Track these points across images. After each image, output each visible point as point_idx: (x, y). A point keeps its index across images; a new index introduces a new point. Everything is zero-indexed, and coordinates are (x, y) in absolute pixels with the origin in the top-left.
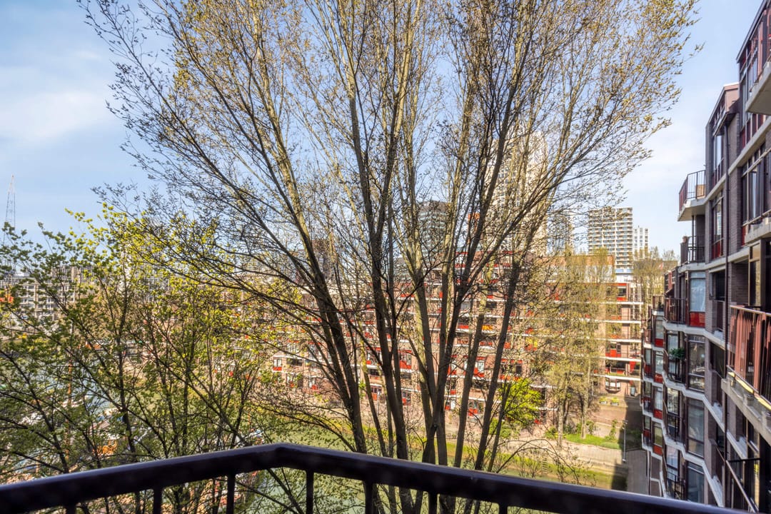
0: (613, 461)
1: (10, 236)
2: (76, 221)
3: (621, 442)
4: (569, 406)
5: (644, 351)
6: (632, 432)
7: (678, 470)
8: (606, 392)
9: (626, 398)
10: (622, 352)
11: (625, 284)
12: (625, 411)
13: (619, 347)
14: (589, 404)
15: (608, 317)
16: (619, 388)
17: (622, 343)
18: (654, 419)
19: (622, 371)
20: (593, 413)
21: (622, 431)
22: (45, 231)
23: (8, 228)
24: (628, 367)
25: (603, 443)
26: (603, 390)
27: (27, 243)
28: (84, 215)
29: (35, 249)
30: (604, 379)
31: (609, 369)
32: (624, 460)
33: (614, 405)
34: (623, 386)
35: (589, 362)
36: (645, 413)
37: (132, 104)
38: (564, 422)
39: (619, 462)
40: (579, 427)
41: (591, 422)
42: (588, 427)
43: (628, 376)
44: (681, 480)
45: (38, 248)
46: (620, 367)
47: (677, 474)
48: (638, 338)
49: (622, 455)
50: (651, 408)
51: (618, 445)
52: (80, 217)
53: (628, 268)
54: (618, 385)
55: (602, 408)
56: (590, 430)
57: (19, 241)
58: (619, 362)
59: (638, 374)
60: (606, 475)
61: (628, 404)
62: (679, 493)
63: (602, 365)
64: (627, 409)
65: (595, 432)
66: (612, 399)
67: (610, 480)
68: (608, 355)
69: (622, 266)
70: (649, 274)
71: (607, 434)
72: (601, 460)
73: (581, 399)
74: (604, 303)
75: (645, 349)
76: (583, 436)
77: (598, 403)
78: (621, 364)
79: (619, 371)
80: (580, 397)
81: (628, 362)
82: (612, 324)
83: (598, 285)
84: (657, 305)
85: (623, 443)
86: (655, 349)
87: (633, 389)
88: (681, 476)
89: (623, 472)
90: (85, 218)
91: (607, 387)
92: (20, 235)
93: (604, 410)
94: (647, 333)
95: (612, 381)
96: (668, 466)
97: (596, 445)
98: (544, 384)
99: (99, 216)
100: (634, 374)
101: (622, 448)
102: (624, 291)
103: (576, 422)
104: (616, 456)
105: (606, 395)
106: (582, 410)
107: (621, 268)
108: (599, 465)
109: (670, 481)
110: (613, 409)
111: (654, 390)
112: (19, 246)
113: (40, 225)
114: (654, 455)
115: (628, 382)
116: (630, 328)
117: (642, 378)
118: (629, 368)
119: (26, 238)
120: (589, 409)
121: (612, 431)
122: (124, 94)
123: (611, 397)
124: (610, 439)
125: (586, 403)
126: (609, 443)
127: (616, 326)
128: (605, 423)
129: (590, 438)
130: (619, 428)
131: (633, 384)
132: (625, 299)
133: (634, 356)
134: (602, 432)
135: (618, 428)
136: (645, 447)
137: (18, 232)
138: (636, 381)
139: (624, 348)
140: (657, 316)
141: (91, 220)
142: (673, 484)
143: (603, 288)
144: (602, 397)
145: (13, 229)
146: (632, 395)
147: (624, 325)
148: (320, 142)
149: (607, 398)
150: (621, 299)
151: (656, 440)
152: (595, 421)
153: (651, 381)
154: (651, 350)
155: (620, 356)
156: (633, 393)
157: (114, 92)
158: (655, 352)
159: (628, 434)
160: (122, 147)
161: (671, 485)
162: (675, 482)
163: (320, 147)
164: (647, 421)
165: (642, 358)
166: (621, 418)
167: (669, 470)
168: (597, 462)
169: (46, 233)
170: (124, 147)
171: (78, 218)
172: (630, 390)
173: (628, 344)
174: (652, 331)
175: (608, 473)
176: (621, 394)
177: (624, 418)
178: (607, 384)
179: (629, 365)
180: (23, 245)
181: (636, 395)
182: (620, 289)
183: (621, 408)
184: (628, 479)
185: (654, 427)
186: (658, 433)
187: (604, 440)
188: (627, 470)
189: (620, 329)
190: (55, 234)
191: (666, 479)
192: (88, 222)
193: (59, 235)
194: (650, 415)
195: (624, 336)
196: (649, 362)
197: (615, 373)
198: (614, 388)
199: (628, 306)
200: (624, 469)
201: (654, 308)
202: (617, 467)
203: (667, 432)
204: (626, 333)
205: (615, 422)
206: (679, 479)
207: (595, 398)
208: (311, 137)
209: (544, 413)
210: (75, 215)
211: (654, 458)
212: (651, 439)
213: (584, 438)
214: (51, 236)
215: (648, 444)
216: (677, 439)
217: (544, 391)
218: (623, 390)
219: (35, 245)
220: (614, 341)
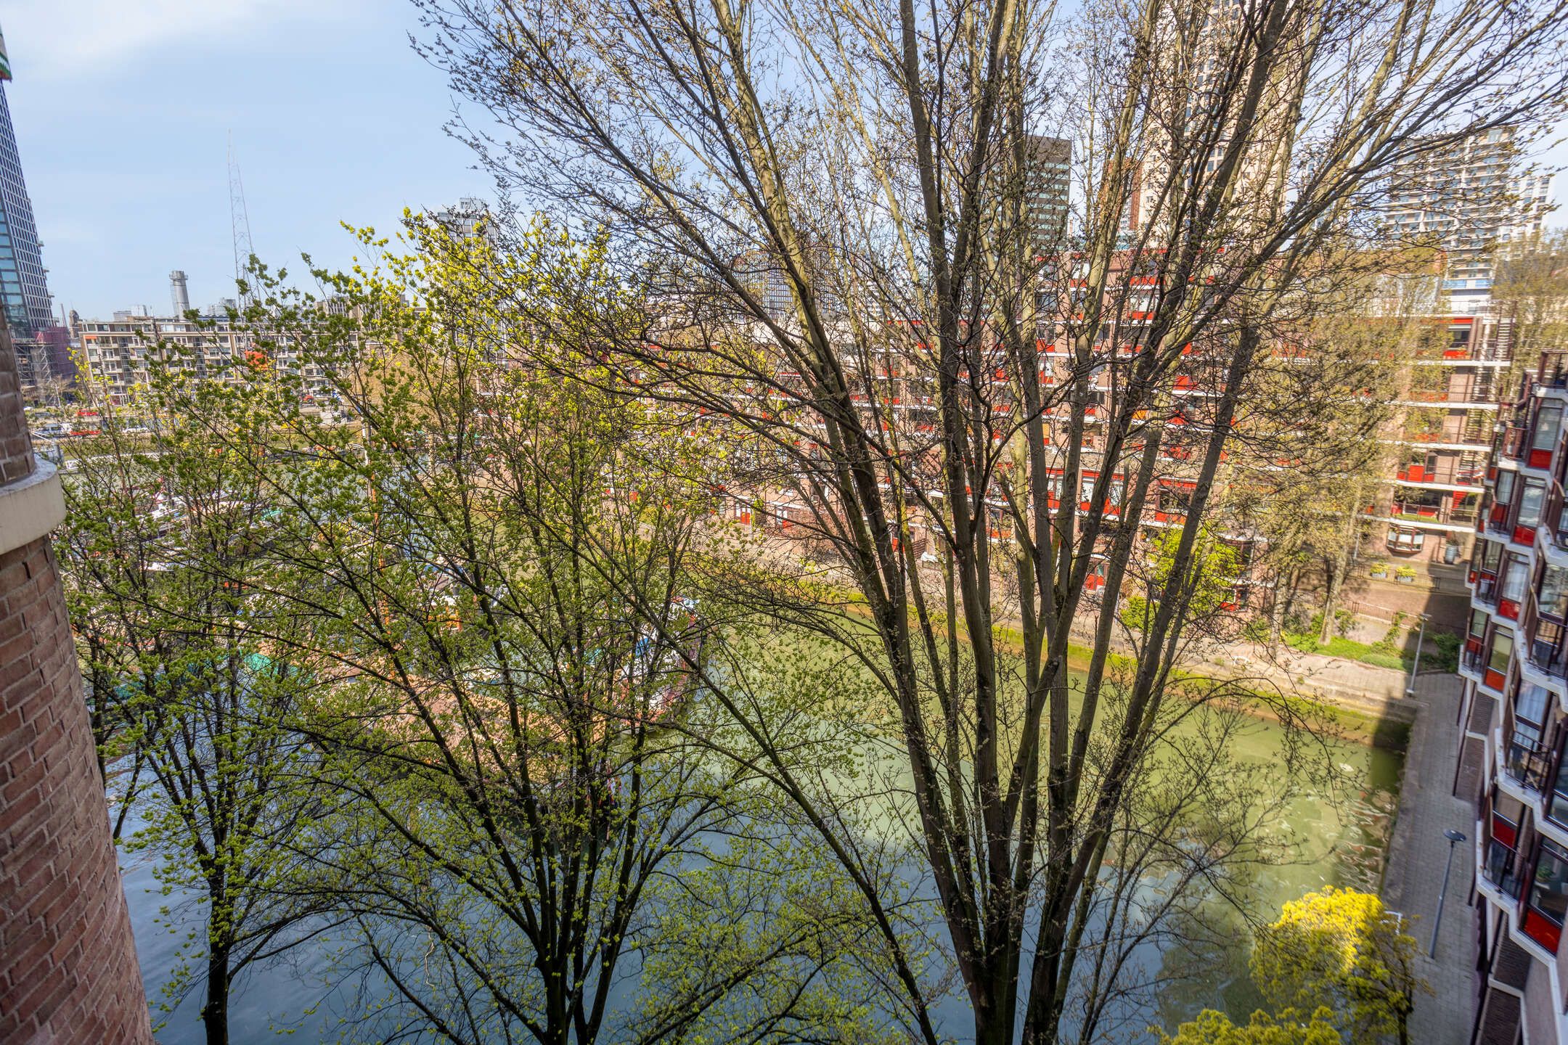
0: (1383, 691)
1: (262, 281)
2: (361, 243)
3: (1407, 655)
4: (1298, 579)
5: (1494, 473)
6: (1436, 637)
7: (1543, 730)
8: (1386, 553)
9: (1433, 567)
10: (1438, 471)
11: (1469, 320)
12: (1426, 594)
13: (1432, 461)
14: (1346, 577)
15: (1415, 396)
16: (1418, 546)
17: (1439, 452)
18: (1496, 619)
19: (1433, 511)
20: (1352, 596)
21: (1413, 635)
22: (315, 269)
23: (257, 266)
24: (1447, 505)
25: (1368, 657)
26: (1380, 547)
27: (289, 292)
28: (373, 232)
29: (305, 304)
30: (1385, 528)
31: (1400, 508)
32: (1409, 691)
33: (1403, 581)
34: (1430, 543)
35: (1358, 495)
36: (1477, 604)
37: (456, 33)
38: (1286, 611)
39: (1398, 694)
40: (1318, 623)
41: (1344, 614)
42: (1338, 622)
43: (1443, 523)
44: (1545, 750)
45: (308, 302)
46: (1430, 502)
47: (1537, 738)
48: (1483, 442)
49: (1407, 681)
50: (1495, 594)
51: (1399, 662)
52: (367, 235)
53: (1480, 276)
54: (1418, 540)
55: (1374, 586)
56: (1342, 629)
57: (277, 289)
58: (1429, 491)
59: (1468, 519)
60: (1366, 718)
61: (1435, 579)
62: (1534, 773)
63: (1386, 497)
64: (1431, 590)
65: (1351, 633)
66: (1401, 568)
67: (1371, 727)
68: (1401, 476)
69: (1464, 272)
70: (1539, 292)
71: (1379, 639)
72: (1359, 689)
73: (1328, 566)
74: (1411, 363)
75: (1501, 471)
76: (1324, 639)
77: (1366, 575)
78: (1430, 497)
79: (1425, 511)
80: (1326, 561)
81: (1449, 494)
82: (1424, 411)
83: (1401, 324)
84: (1549, 372)
85: (1412, 659)
86: (1525, 471)
87: (1452, 549)
88: (1546, 742)
89: (1405, 714)
90: (376, 239)
91: (1390, 542)
92: (277, 279)
93: (1378, 592)
94: (1511, 437)
95: (1405, 532)
96: (1519, 718)
97: (1350, 658)
98: (1249, 533)
99: (399, 236)
100: (1458, 518)
101: (1409, 669)
102: (1465, 335)
103: (1313, 611)
104: (1393, 681)
105: (1384, 559)
106: (1329, 590)
107: (1461, 277)
108: (1354, 697)
109: (1518, 750)
110: (1396, 589)
111: (1508, 559)
112: (278, 298)
113: (306, 258)
114: (1482, 688)
115: (1442, 533)
116: (1465, 418)
117: (1480, 529)
118: (1450, 506)
119: (287, 284)
120: (1344, 587)
121: (1390, 634)
122: (441, 14)
123: (1399, 565)
124: (1384, 648)
125: (1339, 574)
126: (1381, 657)
127: (1433, 416)
128: (1378, 616)
129: (1339, 644)
130: (1408, 627)
131: (1454, 540)
132: (1464, 353)
133: (1465, 480)
134: (1369, 632)
135: (1405, 627)
136: (1464, 672)
137: (272, 273)
138: (1462, 534)
139: (1443, 464)
140: (1543, 399)
141: (387, 241)
142: (1526, 755)
143: (1415, 330)
144: (1376, 564)
145: (265, 268)
146: (1447, 562)
147: (1453, 412)
148: (822, 66)
149: (1387, 566)
150: (1453, 355)
151: (1493, 660)
152: (1355, 612)
153: (1504, 540)
154: (1515, 473)
155: (1431, 480)
156: (1450, 557)
157: (421, 12)
158: (1524, 478)
159: (1427, 641)
160: (446, 129)
161: (1518, 756)
162: (1531, 753)
163: (822, 76)
164: (1480, 620)
165: (1487, 488)
166: (1416, 610)
167: (1520, 728)
168: (1350, 691)
169: (317, 274)
170: (450, 128)
171: (364, 238)
172: (1445, 551)
173: (1455, 453)
174: (1524, 432)
175: (1370, 714)
176: (1423, 558)
177: (1421, 610)
178: (1392, 536)
179: (1451, 500)
180: (284, 296)
181: (1457, 561)
182: (1455, 332)
183: (1418, 587)
184: (1414, 728)
185: (1493, 635)
186: (1501, 646)
187: (1370, 650)
188: (1414, 711)
189: (1441, 423)
190: (332, 273)
191: (1509, 744)
192: (381, 245)
193: (340, 276)
194: (1491, 610)
195: (1448, 436)
196: (1504, 498)
197: (1415, 515)
198: (1408, 545)
199: (1470, 370)
200: (1407, 709)
201: (1541, 379)
202: (1391, 704)
203: (1530, 654)
204: (1455, 430)
205: (1399, 616)
206: (1540, 747)
207: (1361, 566)
208: (805, 58)
209: (1244, 592)
210: (358, 232)
211: (1481, 695)
212: (1482, 656)
213: (1328, 642)
214: (326, 279)
215: (1473, 666)
216: (1554, 669)
217: (1249, 545)
218: (1427, 551)
219: (302, 297)
220: (1421, 447)
